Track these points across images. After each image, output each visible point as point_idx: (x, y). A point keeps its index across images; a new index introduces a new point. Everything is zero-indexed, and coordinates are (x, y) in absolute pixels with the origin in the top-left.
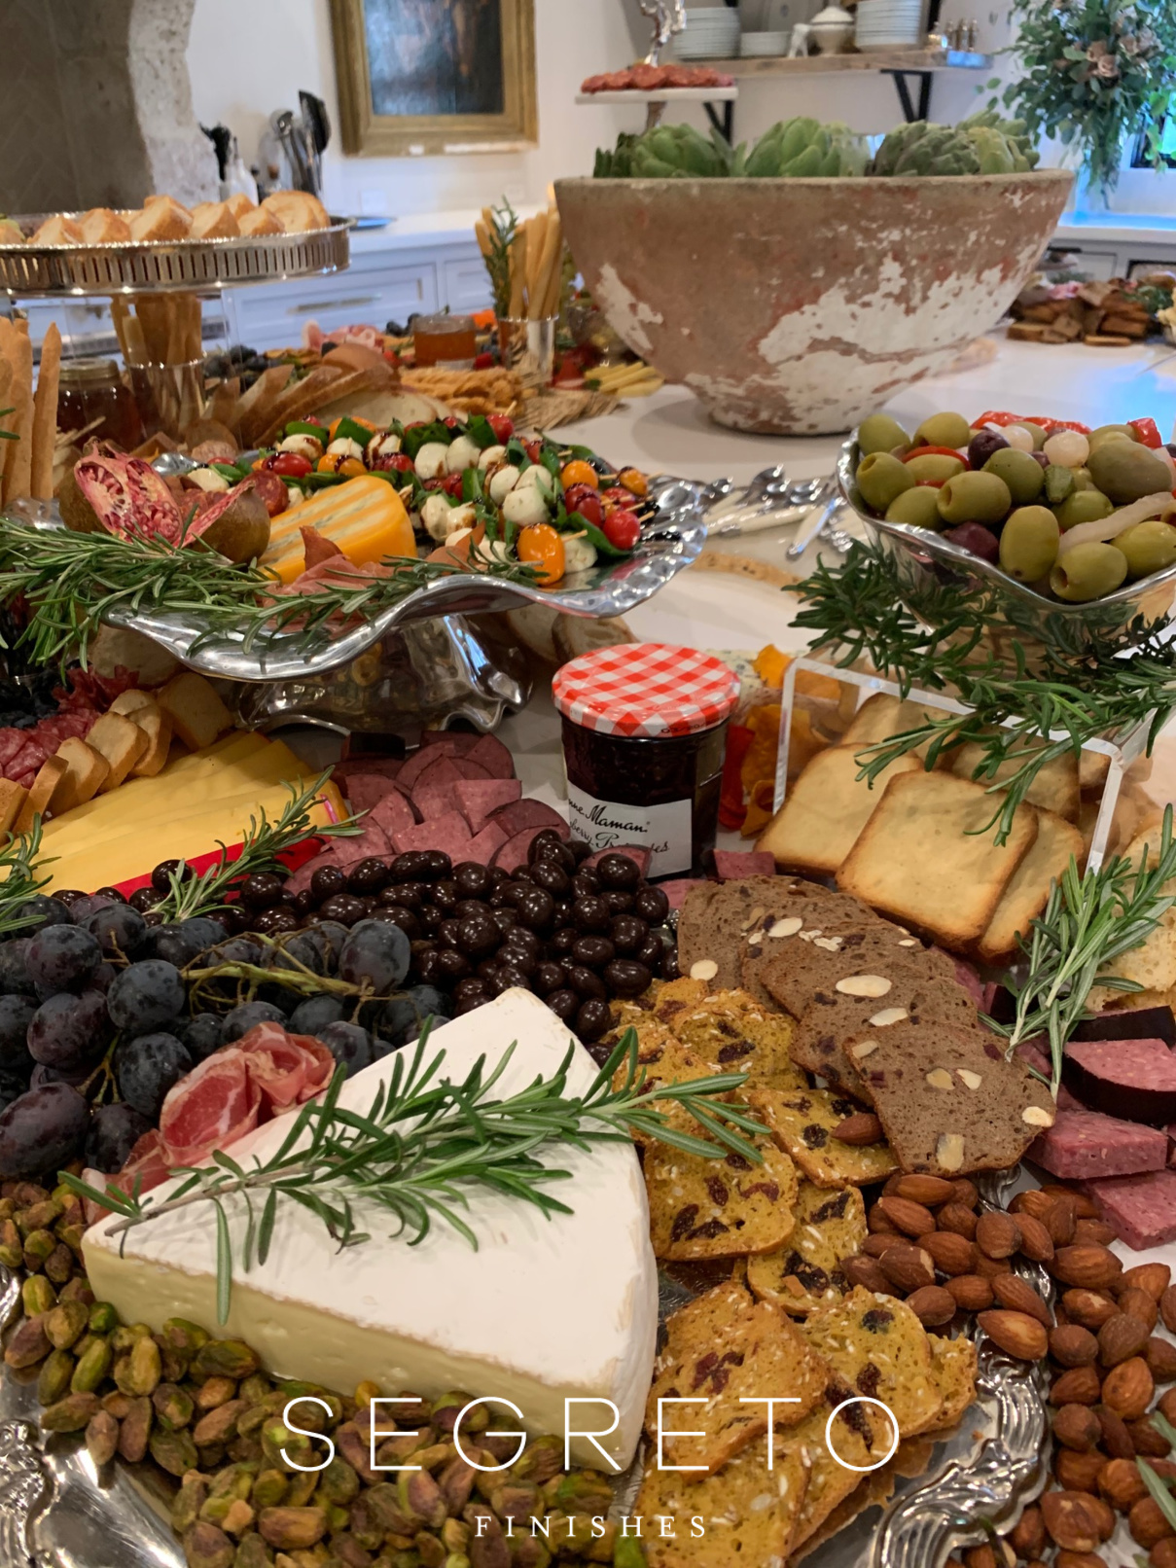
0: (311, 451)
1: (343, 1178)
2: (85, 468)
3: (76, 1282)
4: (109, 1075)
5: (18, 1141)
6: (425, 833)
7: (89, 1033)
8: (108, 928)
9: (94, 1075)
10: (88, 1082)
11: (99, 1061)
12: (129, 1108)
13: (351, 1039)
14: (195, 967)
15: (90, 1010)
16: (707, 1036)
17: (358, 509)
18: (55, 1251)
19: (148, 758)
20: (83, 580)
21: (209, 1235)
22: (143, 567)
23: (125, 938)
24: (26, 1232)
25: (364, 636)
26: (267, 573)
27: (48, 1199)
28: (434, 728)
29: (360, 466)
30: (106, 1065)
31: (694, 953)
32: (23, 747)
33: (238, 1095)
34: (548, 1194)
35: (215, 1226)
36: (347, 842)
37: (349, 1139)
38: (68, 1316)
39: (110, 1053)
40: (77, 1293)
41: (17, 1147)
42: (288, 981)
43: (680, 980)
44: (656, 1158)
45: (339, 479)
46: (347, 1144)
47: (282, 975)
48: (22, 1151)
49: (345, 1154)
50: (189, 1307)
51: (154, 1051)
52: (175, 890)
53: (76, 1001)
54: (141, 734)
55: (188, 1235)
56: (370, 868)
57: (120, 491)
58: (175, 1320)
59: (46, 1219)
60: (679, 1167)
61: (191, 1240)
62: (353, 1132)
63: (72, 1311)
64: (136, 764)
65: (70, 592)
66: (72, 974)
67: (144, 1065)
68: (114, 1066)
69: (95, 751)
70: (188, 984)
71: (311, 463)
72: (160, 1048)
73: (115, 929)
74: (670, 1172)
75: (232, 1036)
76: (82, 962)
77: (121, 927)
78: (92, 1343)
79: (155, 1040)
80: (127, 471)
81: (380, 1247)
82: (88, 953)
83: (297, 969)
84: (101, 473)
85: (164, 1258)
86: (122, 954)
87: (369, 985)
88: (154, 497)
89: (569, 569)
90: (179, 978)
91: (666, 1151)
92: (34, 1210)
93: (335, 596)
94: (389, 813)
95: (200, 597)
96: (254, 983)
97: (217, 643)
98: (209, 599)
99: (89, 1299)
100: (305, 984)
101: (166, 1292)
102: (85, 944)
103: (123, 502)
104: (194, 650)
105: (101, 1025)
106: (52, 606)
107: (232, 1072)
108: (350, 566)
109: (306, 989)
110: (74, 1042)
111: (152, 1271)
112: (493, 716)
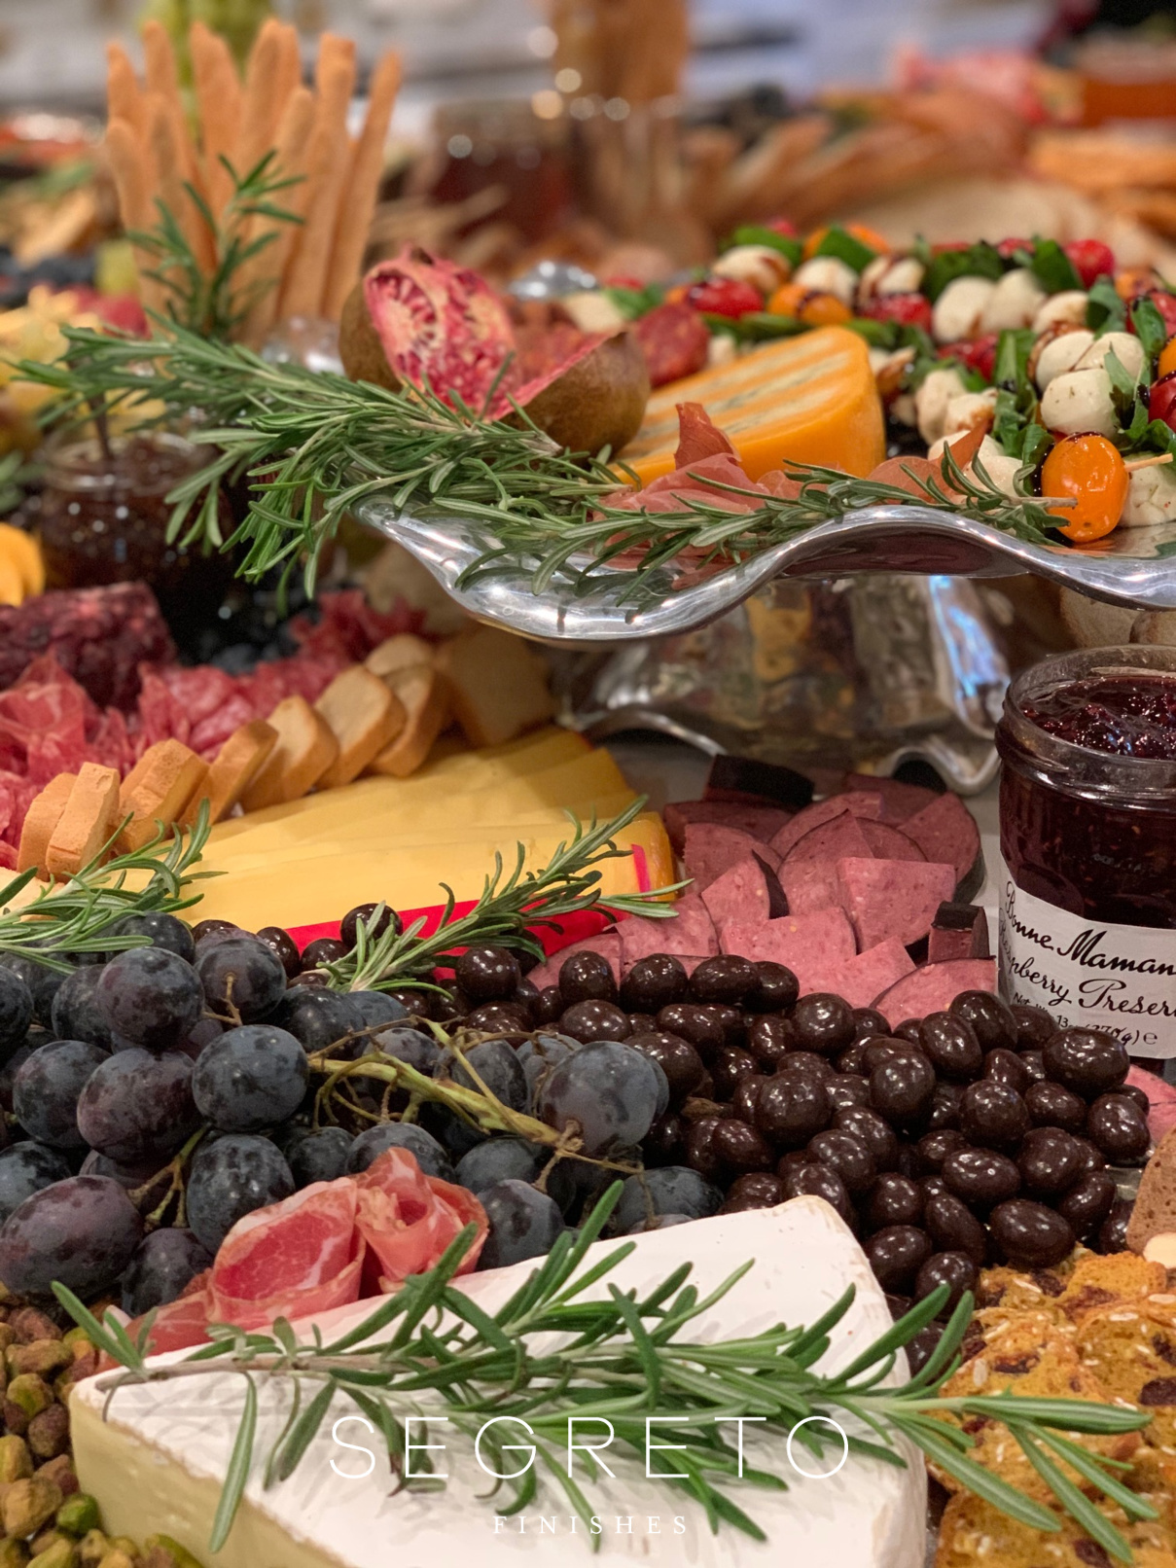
0: (767, 277)
1: (434, 1392)
2: (383, 279)
3: (62, 1459)
4: (177, 1184)
5: (32, 1244)
6: (777, 936)
7: (158, 1113)
8: (226, 971)
9: (157, 1178)
10: (147, 1187)
11: (168, 1161)
12: (191, 1237)
13: (528, 1210)
14: (335, 1055)
15: (168, 1080)
16: (1129, 1354)
17: (798, 383)
18: (44, 1410)
19: (399, 747)
20: (333, 457)
21: (231, 1429)
22: (425, 443)
23: (247, 991)
24: (15, 1371)
25: (725, 589)
26: (620, 473)
27: (59, 1337)
28: (867, 769)
29: (842, 311)
30: (175, 1167)
31: (1161, 1219)
32: (225, 702)
33: (336, 1247)
34: (737, 1503)
35: (238, 1419)
36: (648, 925)
37: (460, 1340)
38: (32, 1493)
39: (186, 1151)
40: (57, 1473)
41: (30, 1252)
42: (463, 1106)
43: (1119, 1256)
44: (962, 1516)
45: (798, 328)
46: (453, 1347)
47: (455, 1093)
48: (34, 1259)
49: (445, 1358)
50: (187, 1526)
51: (239, 1159)
52: (360, 948)
53: (151, 1061)
54: (395, 705)
55: (204, 1420)
56: (657, 970)
57: (431, 318)
58: (165, 1540)
59: (46, 1364)
60: (996, 1539)
61: (205, 1428)
62: (469, 1332)
63: (41, 1491)
64: (380, 752)
65: (309, 474)
66: (154, 1022)
67: (222, 1176)
68: (185, 1174)
69: (322, 723)
70: (317, 1078)
71: (760, 298)
72: (249, 1156)
73: (236, 974)
74: (978, 1542)
75: (357, 1164)
76: (169, 1007)
77: (244, 972)
78: (55, 1541)
79: (246, 1144)
80: (450, 289)
81: (459, 1508)
82: (181, 995)
83: (475, 1088)
84: (406, 288)
85: (164, 1442)
86: (235, 1011)
87: (575, 1135)
88: (483, 333)
89: (1133, 518)
90: (301, 1062)
91: (981, 1509)
92: (33, 1347)
93: (696, 520)
94: (733, 894)
95: (491, 500)
96: (416, 1098)
97: (507, 574)
98: (506, 501)
99: (70, 1487)
100: (487, 1114)
101: (162, 1496)
102: (180, 981)
103: (431, 336)
104: (467, 580)
105: (180, 1107)
106: (282, 492)
107: (335, 1212)
108: (738, 472)
109: (486, 1122)
110: (135, 1120)
111: (147, 1458)
112: (978, 768)
